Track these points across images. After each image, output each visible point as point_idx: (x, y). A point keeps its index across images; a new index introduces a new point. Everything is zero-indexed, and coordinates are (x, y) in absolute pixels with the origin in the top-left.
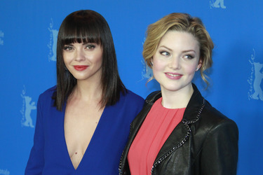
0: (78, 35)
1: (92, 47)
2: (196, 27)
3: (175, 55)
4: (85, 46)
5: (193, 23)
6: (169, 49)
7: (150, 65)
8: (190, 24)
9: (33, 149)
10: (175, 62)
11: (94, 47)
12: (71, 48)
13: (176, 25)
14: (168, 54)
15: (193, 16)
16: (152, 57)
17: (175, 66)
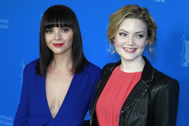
0: (57, 21)
1: (66, 30)
2: (144, 15)
3: (131, 36)
4: (61, 30)
5: (142, 12)
6: (126, 32)
7: (113, 42)
8: (140, 13)
9: (20, 104)
10: (131, 40)
11: (68, 30)
12: (51, 31)
13: (130, 15)
14: (125, 35)
15: (142, 7)
16: (114, 37)
17: (131, 43)
